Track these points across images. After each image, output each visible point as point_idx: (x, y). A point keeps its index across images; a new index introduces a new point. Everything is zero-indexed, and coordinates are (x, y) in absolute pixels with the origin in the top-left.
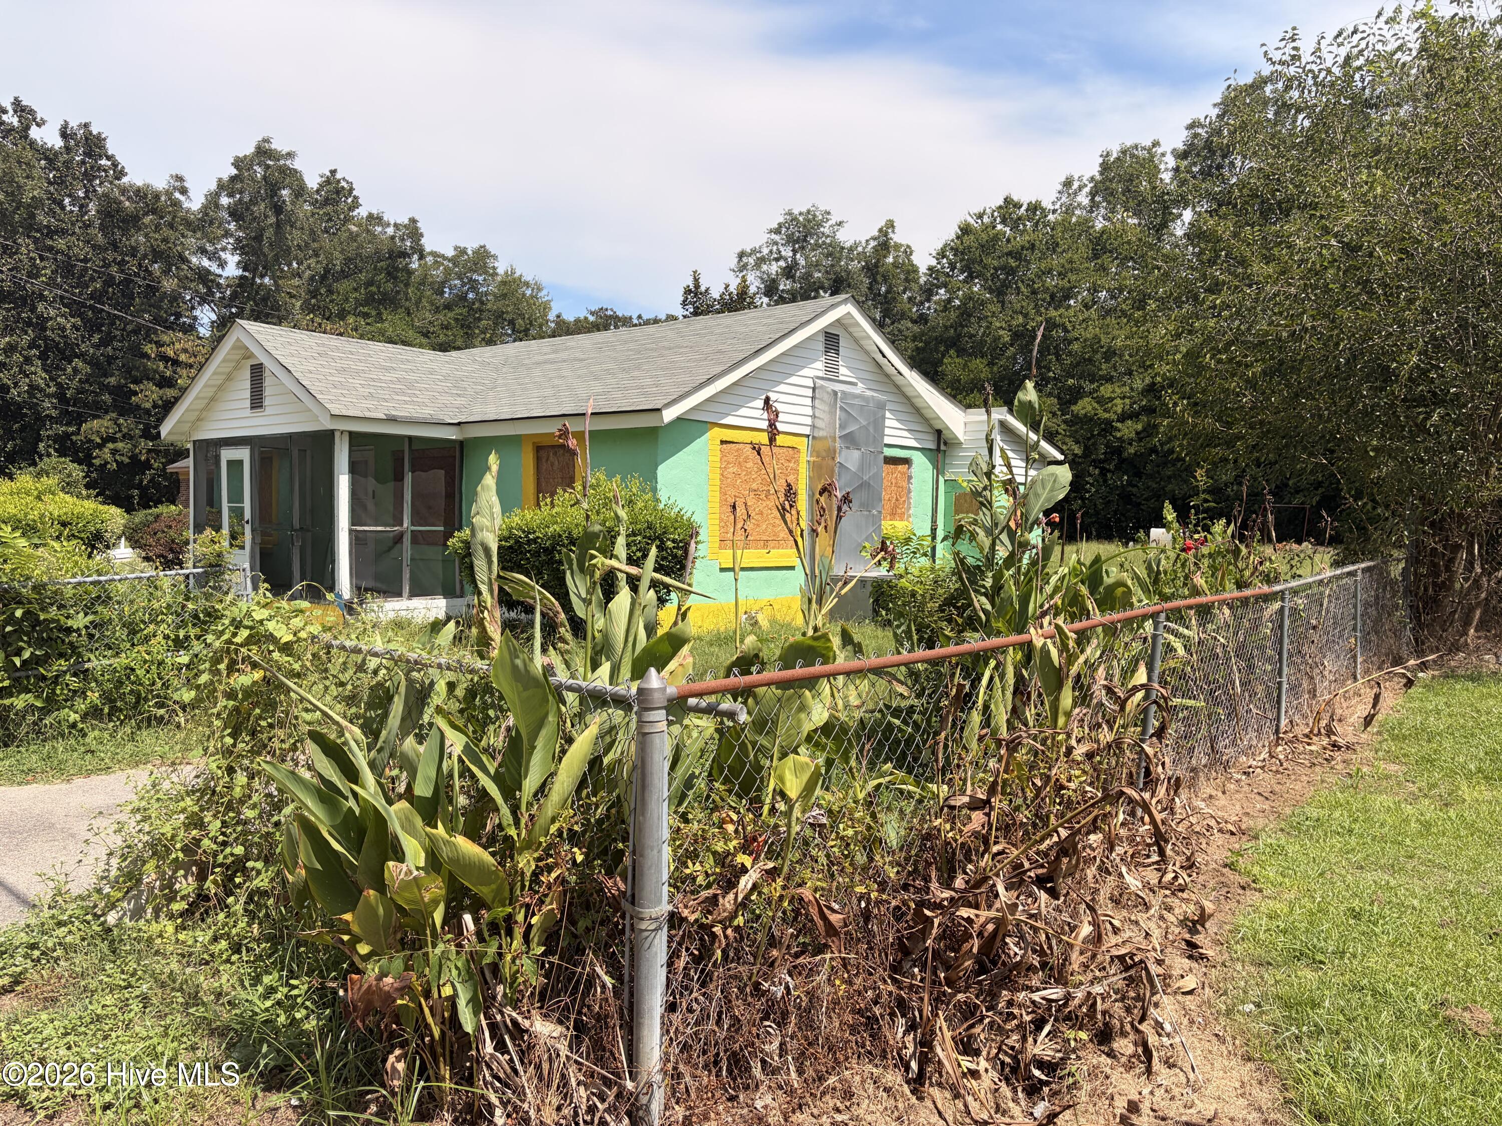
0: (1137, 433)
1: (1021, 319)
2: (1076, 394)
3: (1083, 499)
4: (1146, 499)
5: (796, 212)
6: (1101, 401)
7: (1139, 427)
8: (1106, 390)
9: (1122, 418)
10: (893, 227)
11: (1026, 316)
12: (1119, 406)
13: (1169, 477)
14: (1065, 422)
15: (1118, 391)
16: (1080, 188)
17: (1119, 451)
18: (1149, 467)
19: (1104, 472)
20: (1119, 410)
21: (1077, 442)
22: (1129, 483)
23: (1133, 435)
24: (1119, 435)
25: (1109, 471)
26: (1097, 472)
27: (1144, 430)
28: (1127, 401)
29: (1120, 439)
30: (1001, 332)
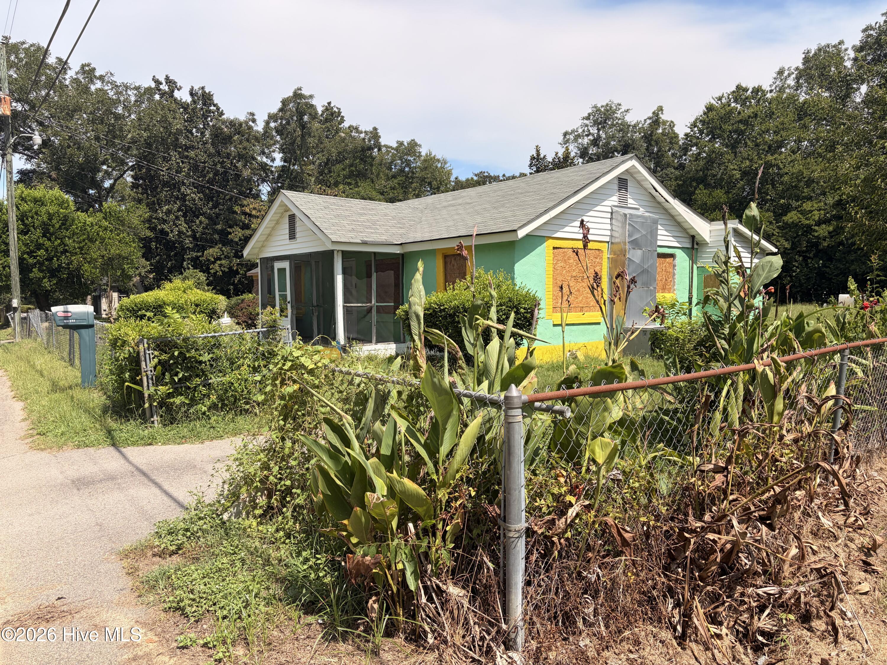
0: (829, 233)
1: (748, 163)
2: (787, 209)
3: (791, 276)
4: (836, 276)
5: (599, 105)
6: (803, 213)
7: (831, 229)
8: (807, 206)
9: (819, 223)
10: (662, 110)
11: (751, 161)
12: (816, 216)
13: (853, 261)
14: (778, 227)
15: (816, 206)
16: (789, 75)
17: (816, 245)
18: (838, 254)
19: (805, 259)
20: (817, 218)
21: (787, 240)
22: (824, 265)
23: (826, 234)
24: (816, 234)
25: (809, 258)
26: (801, 259)
27: (834, 230)
28: (822, 212)
29: (818, 237)
30: (734, 172)
